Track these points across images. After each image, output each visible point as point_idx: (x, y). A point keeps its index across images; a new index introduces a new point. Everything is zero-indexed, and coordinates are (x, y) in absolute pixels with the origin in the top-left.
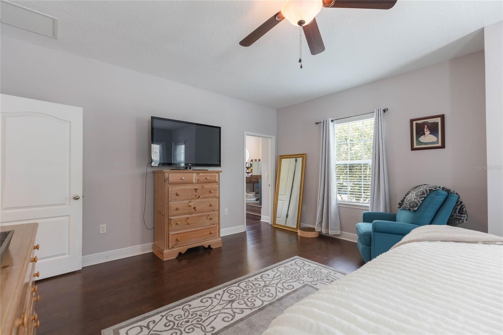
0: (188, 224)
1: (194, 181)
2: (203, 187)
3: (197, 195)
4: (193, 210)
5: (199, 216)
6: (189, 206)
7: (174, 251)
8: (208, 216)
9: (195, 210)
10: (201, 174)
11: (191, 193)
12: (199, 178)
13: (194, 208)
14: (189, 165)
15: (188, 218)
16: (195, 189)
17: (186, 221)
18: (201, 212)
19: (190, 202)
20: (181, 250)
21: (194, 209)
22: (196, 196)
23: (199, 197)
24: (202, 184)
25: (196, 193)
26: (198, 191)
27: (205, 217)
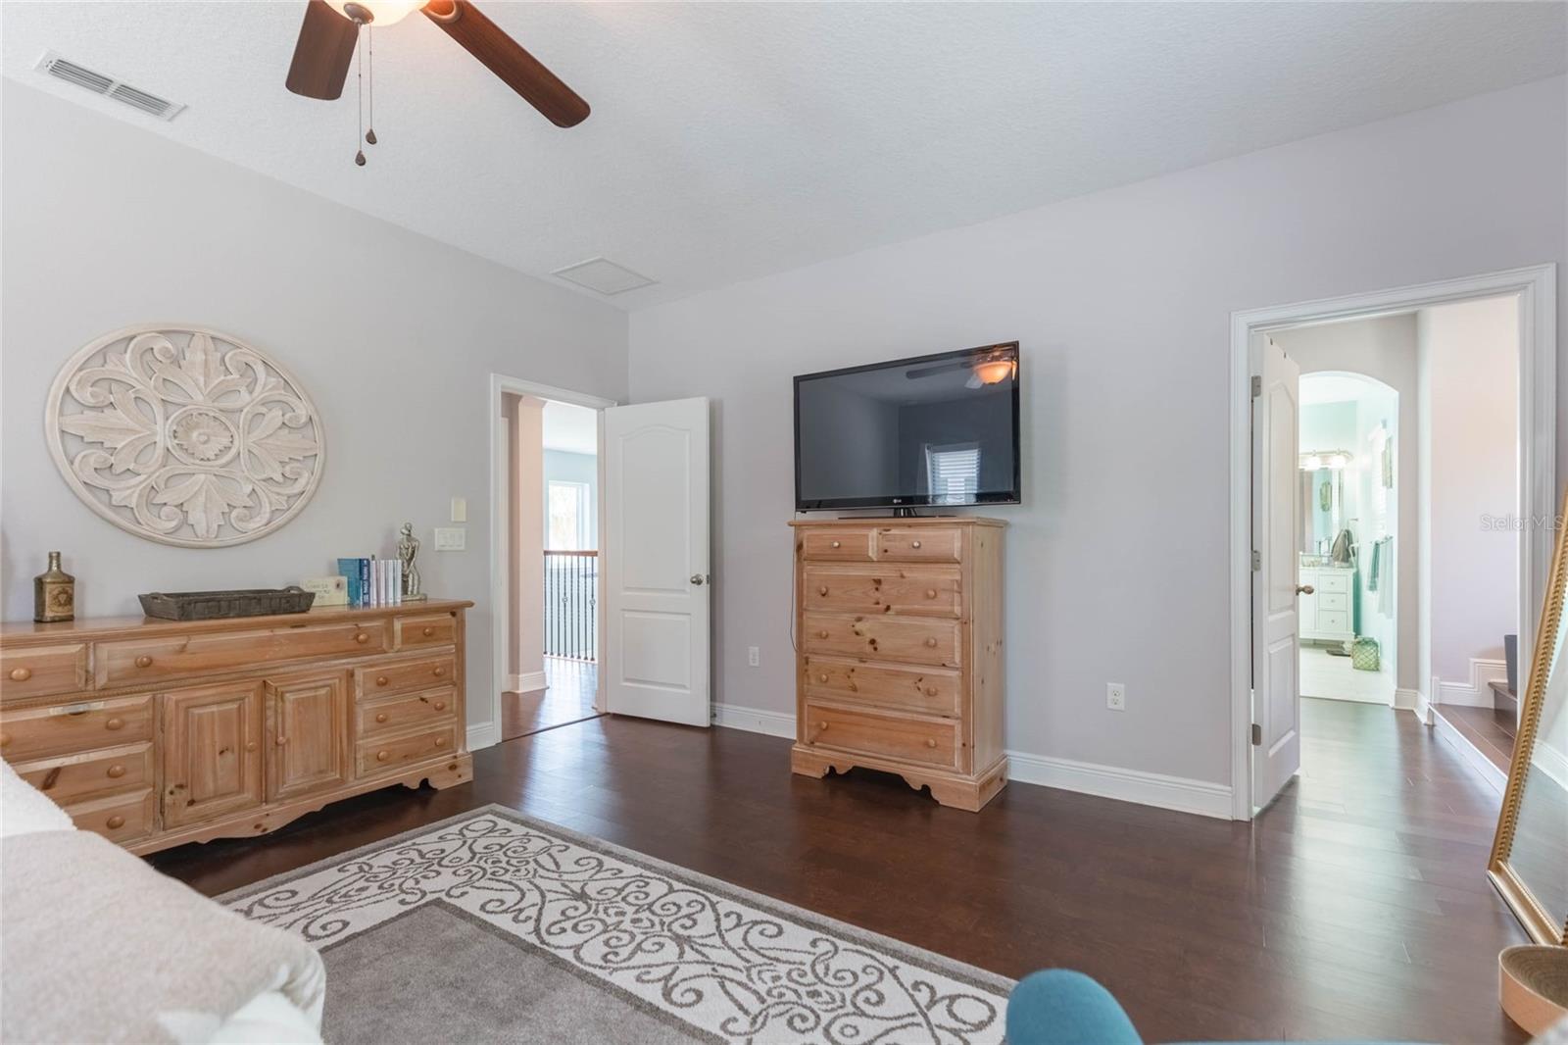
0: (855, 689)
1: (872, 554)
2: (902, 576)
3: (883, 598)
4: (869, 649)
5: (889, 673)
6: (857, 634)
7: (817, 756)
8: (920, 680)
9: (875, 649)
10: (894, 532)
11: (863, 593)
12: (886, 545)
13: (873, 642)
14: (895, 501)
15: (853, 670)
16: (874, 580)
17: (849, 677)
18: (896, 661)
19: (859, 620)
20: (835, 760)
21: (871, 647)
22: (878, 603)
23: (888, 608)
24: (899, 565)
25: (877, 595)
26: (884, 587)
27: (908, 682)
